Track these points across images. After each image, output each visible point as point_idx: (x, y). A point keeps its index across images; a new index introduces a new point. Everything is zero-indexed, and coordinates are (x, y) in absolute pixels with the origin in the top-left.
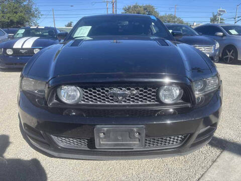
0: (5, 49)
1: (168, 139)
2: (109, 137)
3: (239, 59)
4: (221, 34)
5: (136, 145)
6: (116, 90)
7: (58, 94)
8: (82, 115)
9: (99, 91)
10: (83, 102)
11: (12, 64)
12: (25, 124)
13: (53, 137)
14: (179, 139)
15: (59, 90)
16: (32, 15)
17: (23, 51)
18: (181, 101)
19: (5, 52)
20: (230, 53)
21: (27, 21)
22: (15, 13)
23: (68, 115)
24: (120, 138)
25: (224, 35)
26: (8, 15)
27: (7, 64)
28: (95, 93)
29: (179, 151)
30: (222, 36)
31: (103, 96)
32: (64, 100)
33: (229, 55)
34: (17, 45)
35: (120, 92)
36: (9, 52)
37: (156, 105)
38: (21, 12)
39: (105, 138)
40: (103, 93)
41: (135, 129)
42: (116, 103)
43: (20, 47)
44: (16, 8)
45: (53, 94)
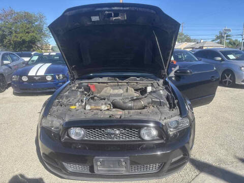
0: (21, 76)
1: (149, 166)
2: (104, 164)
3: (236, 83)
4: (220, 59)
5: (123, 171)
6: (109, 130)
7: (69, 133)
8: (86, 149)
9: (97, 131)
10: (86, 138)
11: (26, 89)
12: (43, 153)
13: (64, 163)
14: (157, 166)
15: (69, 130)
16: (43, 35)
17: (37, 78)
18: (158, 138)
19: (20, 79)
20: (228, 76)
21: (39, 41)
22: (27, 33)
23: (75, 148)
24: (112, 166)
25: (223, 60)
26: (21, 35)
27: (21, 89)
28: (94, 132)
29: (157, 175)
30: (221, 61)
31: (100, 134)
32: (73, 137)
33: (228, 79)
34: (32, 73)
35: (113, 132)
36: (25, 79)
37: (139, 141)
38: (33, 32)
39: (101, 165)
40: (100, 132)
41: (122, 160)
42: (110, 140)
43: (34, 75)
44: (28, 28)
45: (65, 133)
